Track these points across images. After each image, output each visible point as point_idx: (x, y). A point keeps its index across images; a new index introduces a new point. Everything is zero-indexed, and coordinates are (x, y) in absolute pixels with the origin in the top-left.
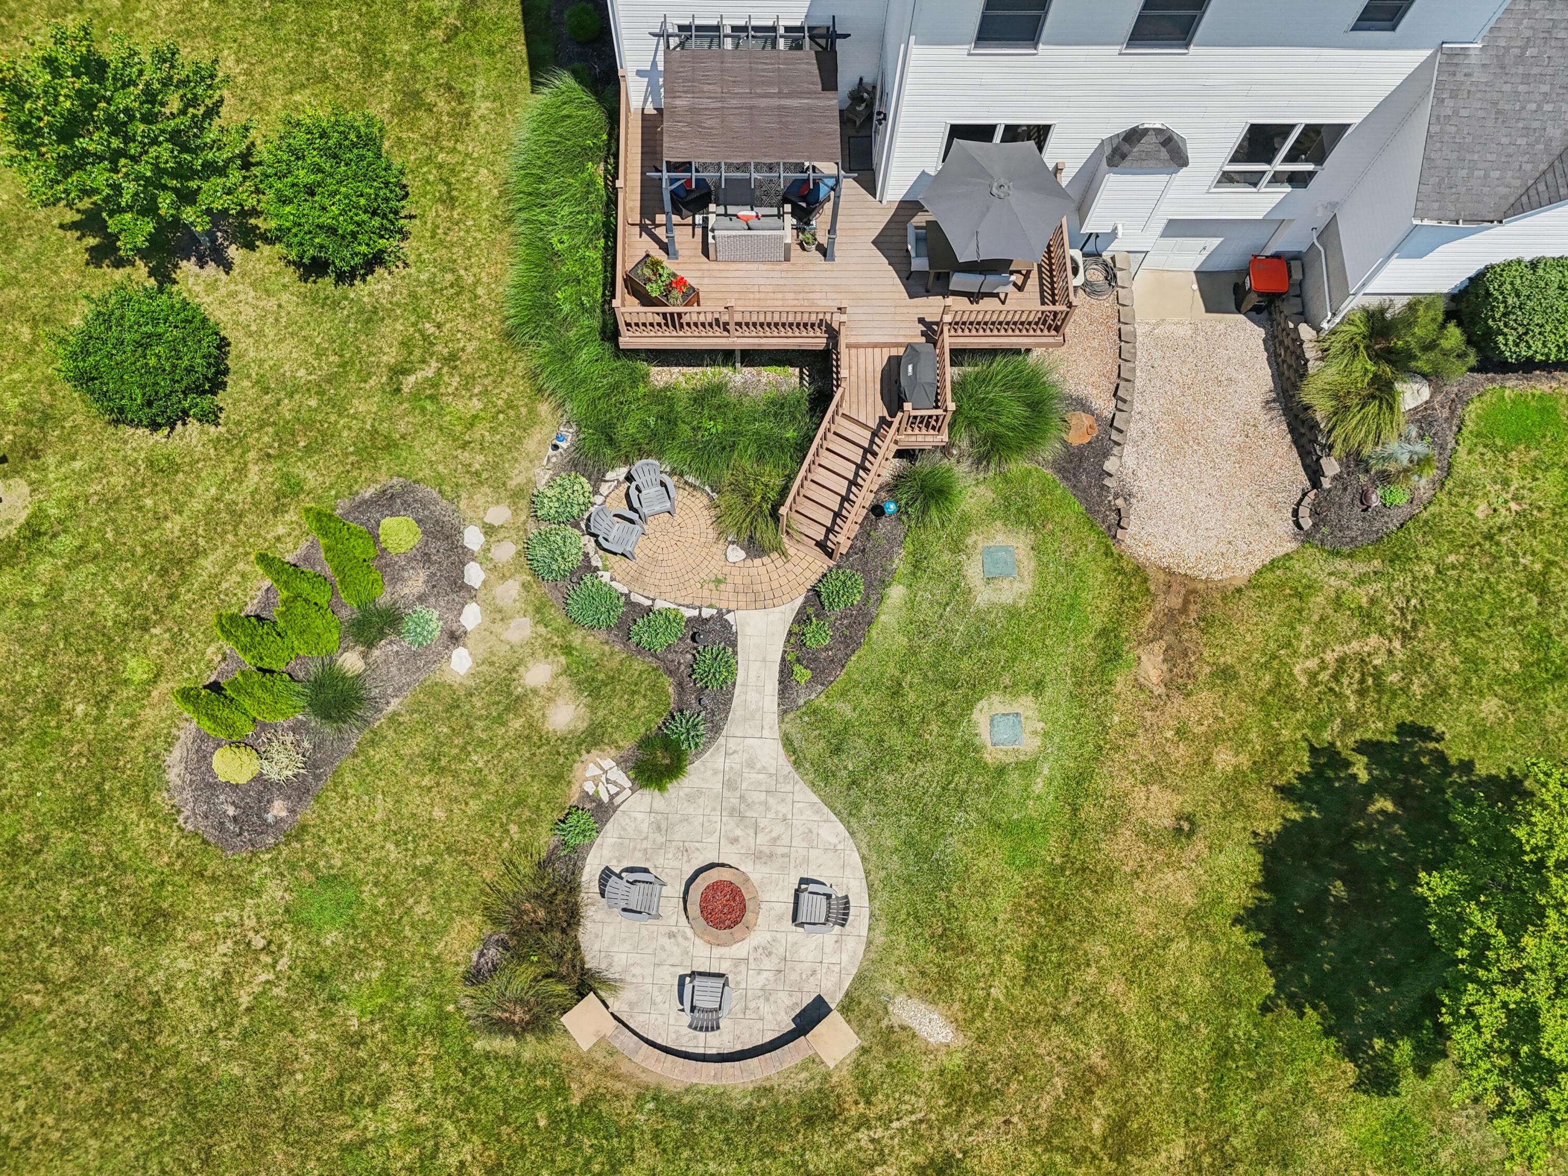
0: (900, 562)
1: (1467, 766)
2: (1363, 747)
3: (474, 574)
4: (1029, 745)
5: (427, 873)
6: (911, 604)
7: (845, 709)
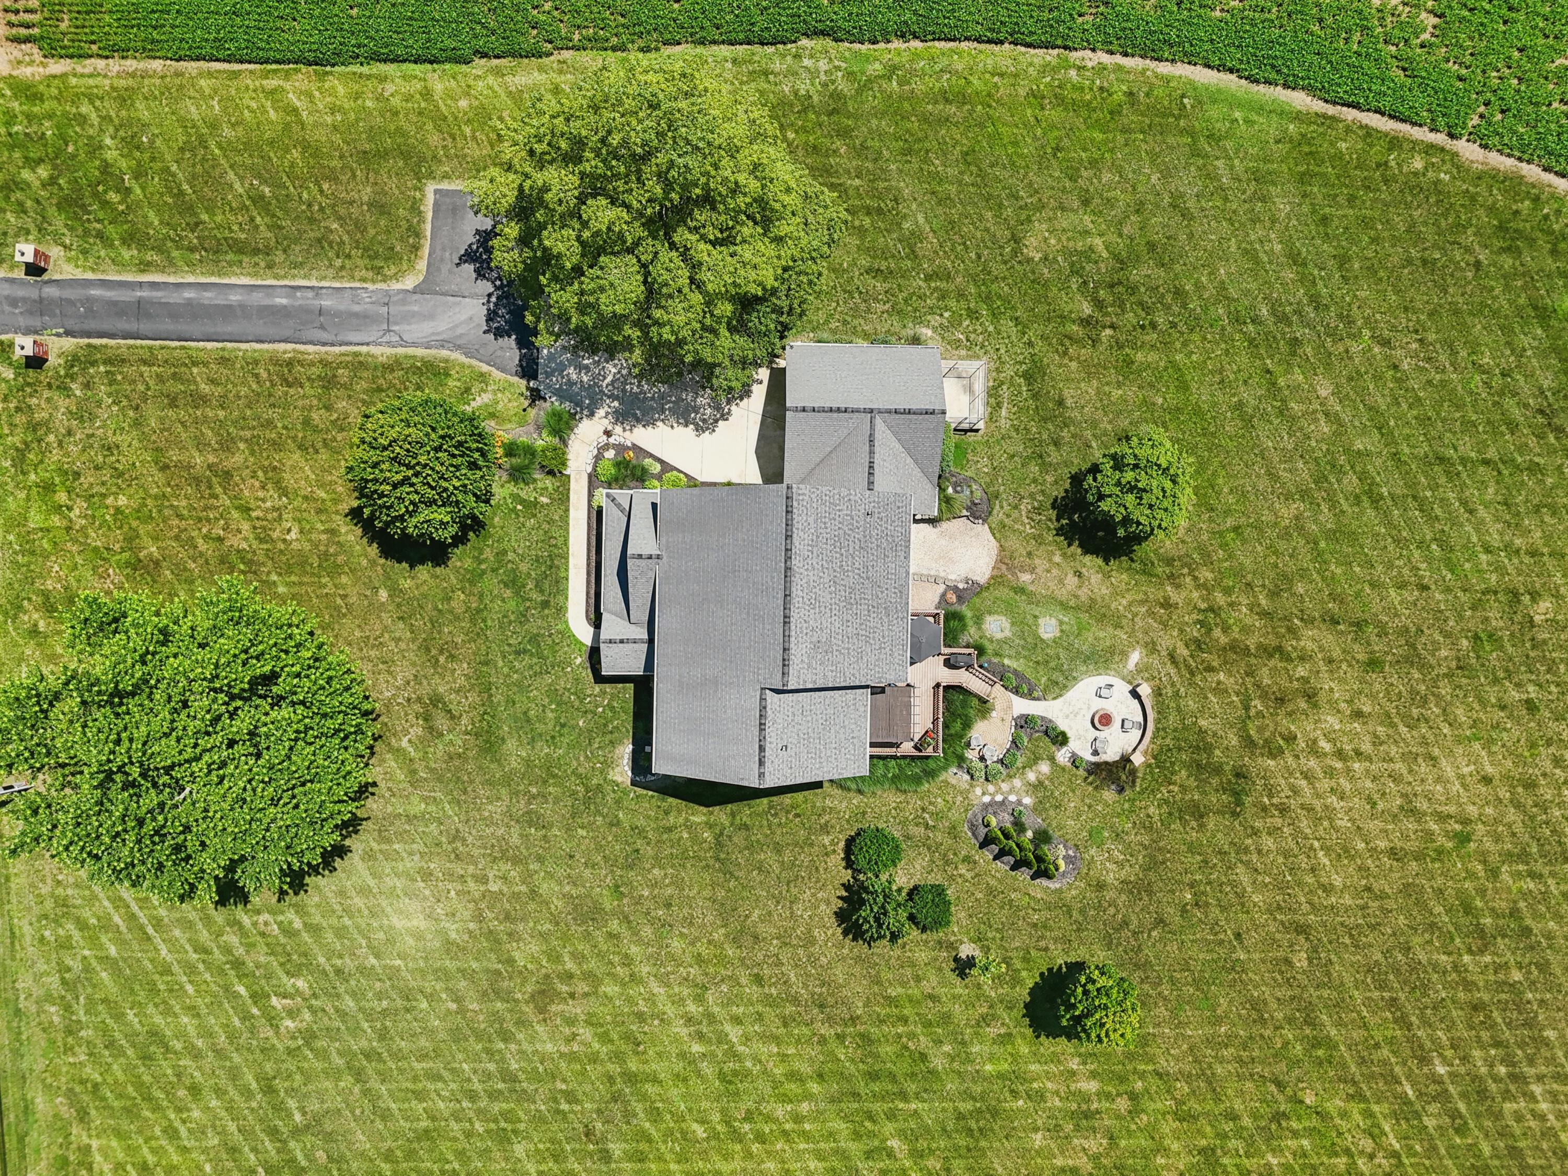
0: (996, 660)
1: (1066, 491)
2: (1058, 520)
3: (999, 798)
4: (1054, 621)
5: (1090, 807)
6: (1010, 657)
7: (1044, 680)
